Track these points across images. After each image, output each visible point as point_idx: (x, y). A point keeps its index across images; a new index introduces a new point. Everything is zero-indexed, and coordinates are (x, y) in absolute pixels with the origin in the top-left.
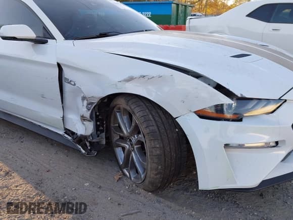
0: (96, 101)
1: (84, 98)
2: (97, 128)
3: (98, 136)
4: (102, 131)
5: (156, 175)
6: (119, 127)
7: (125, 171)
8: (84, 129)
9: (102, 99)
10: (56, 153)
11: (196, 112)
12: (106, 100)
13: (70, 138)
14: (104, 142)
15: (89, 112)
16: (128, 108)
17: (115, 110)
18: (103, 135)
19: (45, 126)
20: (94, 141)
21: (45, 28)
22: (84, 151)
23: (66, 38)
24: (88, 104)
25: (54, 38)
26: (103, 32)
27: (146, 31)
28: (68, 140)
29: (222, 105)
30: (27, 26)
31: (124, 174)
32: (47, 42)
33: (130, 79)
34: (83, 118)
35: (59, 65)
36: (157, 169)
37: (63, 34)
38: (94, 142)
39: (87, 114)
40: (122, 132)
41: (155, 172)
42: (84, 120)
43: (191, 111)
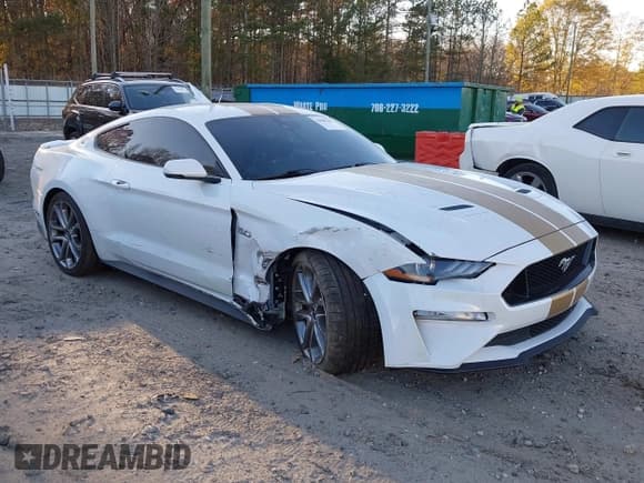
0: (274, 257)
1: (260, 253)
2: (275, 294)
3: (276, 306)
4: (281, 300)
5: (337, 347)
6: (302, 293)
7: (306, 352)
8: (257, 293)
9: (283, 255)
10: (220, 329)
11: (385, 273)
12: (287, 258)
13: (239, 306)
14: (283, 315)
15: (265, 271)
16: (309, 266)
17: (297, 270)
18: (283, 305)
19: (209, 292)
20: (270, 312)
21: (218, 163)
22: (255, 323)
23: (244, 178)
24: (265, 261)
25: (229, 178)
26: (292, 169)
27: (357, 165)
28: (238, 310)
29: (414, 265)
30: (196, 162)
31: (304, 356)
32: (219, 181)
33: (313, 231)
34: (257, 280)
35: (233, 211)
36: (337, 340)
37: (241, 172)
38: (270, 315)
39: (263, 274)
40: (304, 298)
41: (335, 344)
42: (259, 282)
43: (379, 271)
